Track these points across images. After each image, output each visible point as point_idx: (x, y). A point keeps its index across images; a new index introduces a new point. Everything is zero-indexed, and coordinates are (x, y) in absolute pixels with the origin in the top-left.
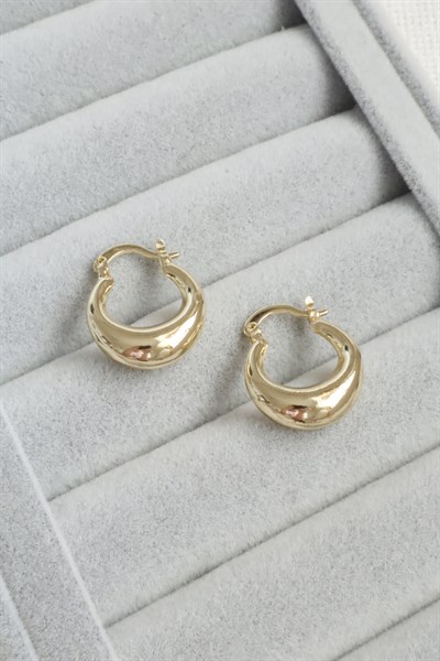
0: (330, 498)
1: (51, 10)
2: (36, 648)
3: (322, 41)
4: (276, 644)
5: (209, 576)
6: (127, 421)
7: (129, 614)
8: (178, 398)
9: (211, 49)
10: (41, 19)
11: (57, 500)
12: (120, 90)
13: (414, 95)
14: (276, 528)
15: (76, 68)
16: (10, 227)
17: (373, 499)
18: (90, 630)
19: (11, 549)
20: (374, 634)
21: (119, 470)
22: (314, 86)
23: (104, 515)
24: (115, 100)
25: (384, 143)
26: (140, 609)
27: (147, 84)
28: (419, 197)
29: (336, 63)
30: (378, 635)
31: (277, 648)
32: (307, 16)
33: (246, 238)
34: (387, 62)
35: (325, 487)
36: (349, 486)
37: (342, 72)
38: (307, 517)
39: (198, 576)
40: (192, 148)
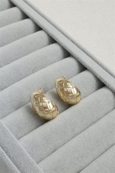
3: (60, 43)
4: (77, 160)
15: (6, 56)
19: (9, 149)
25: (78, 60)
29: (64, 47)
30: (99, 156)
31: (77, 161)
33: (51, 82)
34: (75, 45)
35: (80, 128)
37: (66, 48)
40: (35, 67)
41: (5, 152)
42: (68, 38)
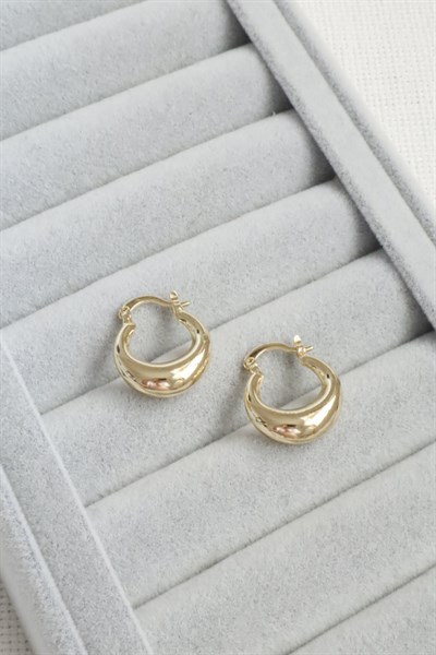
0: (317, 501)
1: (81, 103)
2: (76, 624)
3: (307, 123)
4: (274, 619)
5: (217, 566)
6: (148, 440)
7: (152, 598)
8: (190, 421)
9: (215, 133)
10: (71, 111)
11: (92, 507)
12: (138, 169)
13: (384, 167)
14: (272, 526)
15: (102, 152)
16: (50, 284)
17: (352, 501)
18: (121, 609)
19: (55, 545)
20: (354, 612)
21: (142, 481)
22: (301, 163)
23: (130, 517)
24: (134, 177)
25: (360, 207)
26: (161, 594)
27: (161, 162)
28: (389, 251)
29: (319, 142)
30: (357, 612)
31: (274, 622)
32: (294, 103)
33: (245, 288)
34: (362, 139)
35: (313, 493)
36: (333, 491)
37: (323, 149)
38: (298, 517)
39: (208, 567)
40: (199, 215)
41: (42, 551)
42: (343, 99)
